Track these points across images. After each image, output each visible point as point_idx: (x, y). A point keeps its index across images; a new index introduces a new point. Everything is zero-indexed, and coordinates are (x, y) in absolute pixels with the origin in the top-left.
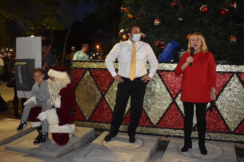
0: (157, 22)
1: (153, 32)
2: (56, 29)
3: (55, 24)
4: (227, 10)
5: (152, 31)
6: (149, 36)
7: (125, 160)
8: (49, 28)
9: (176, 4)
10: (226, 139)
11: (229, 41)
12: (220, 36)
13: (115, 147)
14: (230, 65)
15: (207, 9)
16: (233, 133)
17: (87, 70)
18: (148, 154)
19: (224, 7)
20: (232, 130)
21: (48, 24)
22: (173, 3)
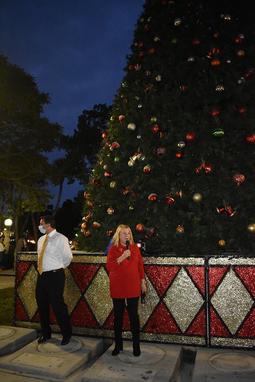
0: (110, 211)
1: (107, 222)
2: (36, 211)
3: (35, 206)
4: (173, 200)
5: (106, 220)
6: (104, 226)
7: (51, 365)
8: (28, 210)
9: (129, 193)
10: (178, 341)
11: (176, 231)
12: (167, 227)
13: (48, 351)
14: (177, 257)
15: (155, 198)
16: (185, 334)
17: (32, 263)
18: (80, 359)
19: (170, 197)
20: (184, 330)
21: (27, 206)
22: (126, 191)
